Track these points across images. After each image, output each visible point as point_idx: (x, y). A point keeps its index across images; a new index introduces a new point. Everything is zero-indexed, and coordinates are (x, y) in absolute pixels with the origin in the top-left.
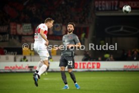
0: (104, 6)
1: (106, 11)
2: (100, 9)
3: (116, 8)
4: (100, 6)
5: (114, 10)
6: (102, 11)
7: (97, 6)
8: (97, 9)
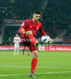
0: (8, 21)
1: (9, 24)
2: (7, 23)
3: (14, 23)
4: (7, 21)
5: (13, 23)
6: (8, 24)
7: (5, 22)
8: (6, 23)
